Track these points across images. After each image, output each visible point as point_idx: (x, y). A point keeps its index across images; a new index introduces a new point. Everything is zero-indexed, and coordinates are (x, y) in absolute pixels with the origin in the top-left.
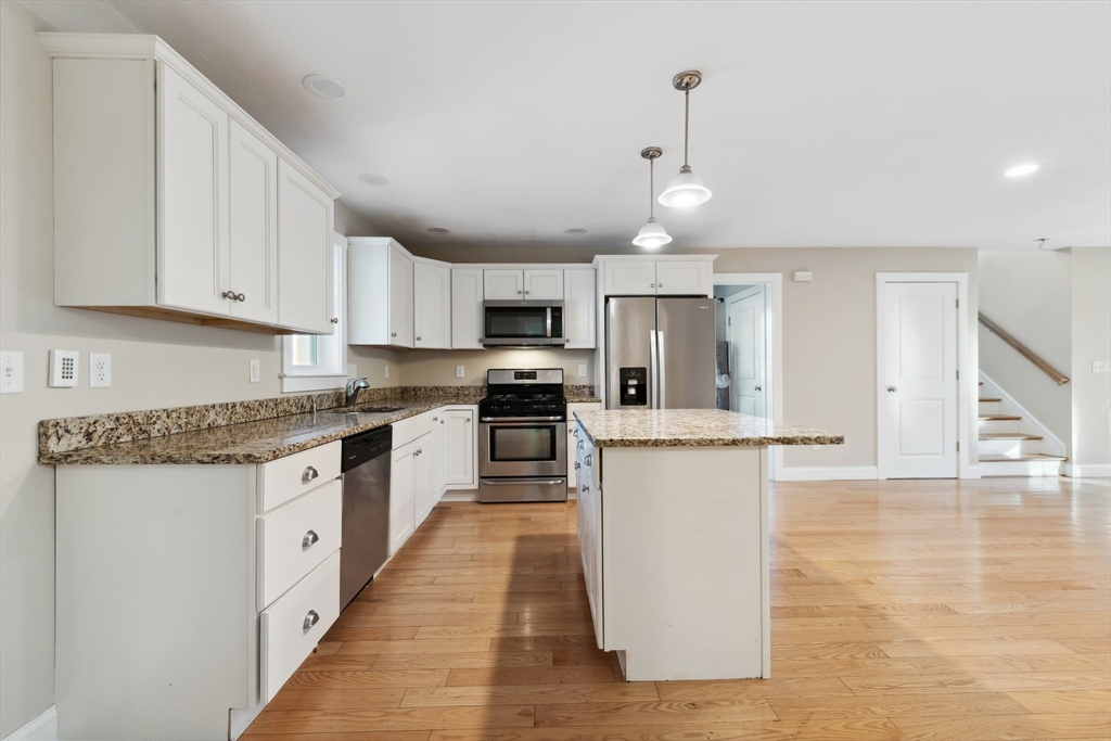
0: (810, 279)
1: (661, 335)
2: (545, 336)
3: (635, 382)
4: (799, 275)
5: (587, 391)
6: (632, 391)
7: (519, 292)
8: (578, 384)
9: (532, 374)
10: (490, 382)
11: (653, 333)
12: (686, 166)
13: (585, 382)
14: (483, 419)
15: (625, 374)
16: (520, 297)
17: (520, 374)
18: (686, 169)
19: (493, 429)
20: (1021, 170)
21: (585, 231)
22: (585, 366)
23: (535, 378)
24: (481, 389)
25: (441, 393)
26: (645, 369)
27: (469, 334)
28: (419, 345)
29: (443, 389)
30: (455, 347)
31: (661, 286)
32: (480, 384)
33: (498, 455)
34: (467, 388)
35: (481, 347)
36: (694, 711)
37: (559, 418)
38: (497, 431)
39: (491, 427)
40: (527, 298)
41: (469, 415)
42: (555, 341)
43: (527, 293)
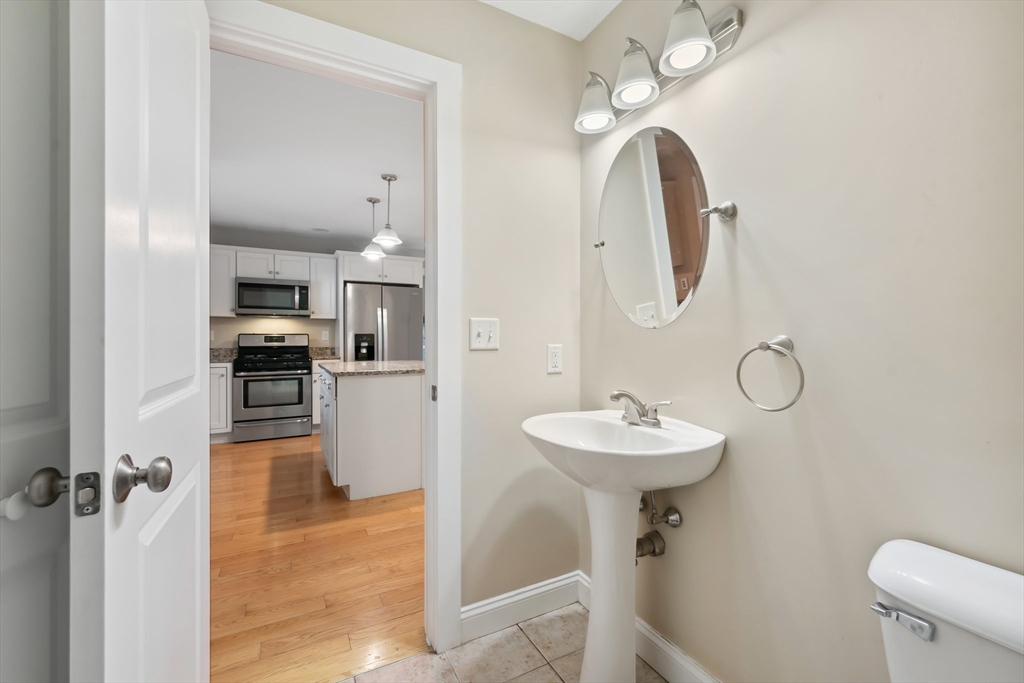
1: (385, 311)
2: (294, 309)
3: (366, 344)
5: (329, 351)
6: (364, 351)
7: (270, 273)
8: (322, 346)
9: (281, 338)
10: (242, 345)
11: (379, 310)
13: (328, 345)
14: (237, 374)
15: (358, 338)
16: (271, 276)
17: (269, 338)
18: (388, 226)
19: (246, 383)
22: (327, 332)
23: (283, 341)
24: (231, 350)
26: (373, 334)
27: (224, 305)
31: (386, 276)
32: (230, 346)
33: (250, 404)
34: (217, 350)
35: (234, 316)
37: (305, 371)
38: (250, 384)
39: (245, 381)
40: (277, 277)
41: (223, 371)
42: (302, 312)
43: (277, 273)
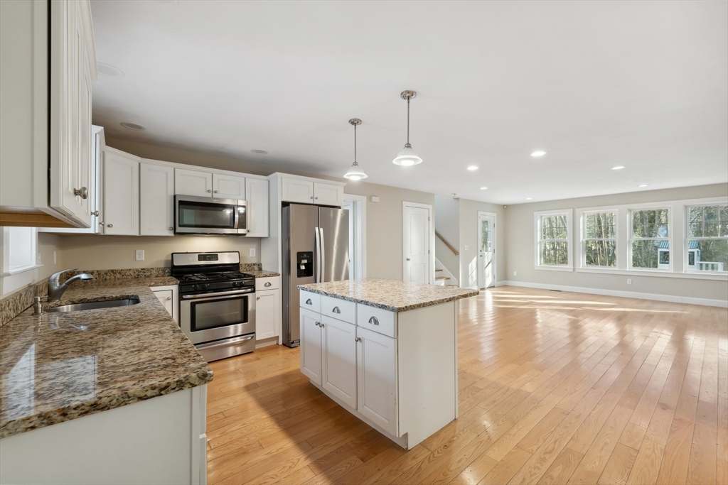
0: (378, 201)
1: (321, 230)
2: (233, 228)
3: (306, 261)
4: (375, 199)
5: (256, 268)
6: (303, 267)
7: (209, 191)
8: (250, 262)
9: (214, 256)
10: (175, 264)
11: (317, 229)
12: (408, 144)
13: (255, 261)
14: (184, 297)
15: (300, 256)
16: (209, 195)
17: (202, 257)
18: (408, 146)
19: (193, 306)
20: (472, 168)
21: (266, 153)
22: (254, 249)
23: (217, 259)
24: (164, 270)
25: (118, 276)
26: (312, 252)
27: (159, 223)
28: (109, 232)
29: (120, 272)
30: (142, 234)
31: (317, 198)
32: (162, 265)
33: (198, 325)
34: (148, 270)
35: (173, 235)
36: (449, 449)
37: (249, 290)
38: (197, 306)
39: (192, 303)
40: (215, 195)
41: (169, 294)
42: (241, 231)
43: (216, 192)
